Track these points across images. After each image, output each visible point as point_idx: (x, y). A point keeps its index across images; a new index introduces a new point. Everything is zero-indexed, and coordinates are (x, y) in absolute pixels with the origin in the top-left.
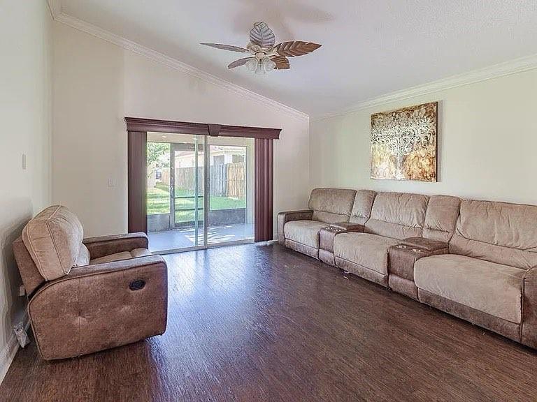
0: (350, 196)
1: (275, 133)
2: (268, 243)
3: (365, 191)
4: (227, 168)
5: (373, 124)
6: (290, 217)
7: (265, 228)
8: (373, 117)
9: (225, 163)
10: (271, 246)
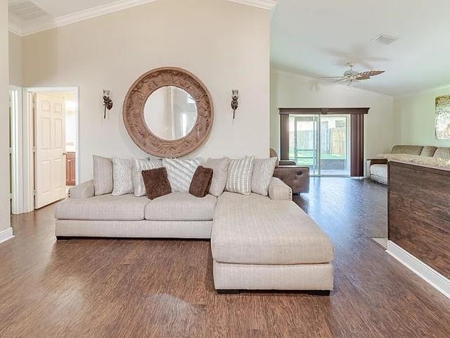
0: (419, 150)
1: (366, 110)
2: (361, 178)
3: (429, 147)
4: (330, 132)
5: (436, 103)
6: (374, 162)
7: (358, 169)
8: (437, 99)
9: (329, 128)
10: (363, 180)
